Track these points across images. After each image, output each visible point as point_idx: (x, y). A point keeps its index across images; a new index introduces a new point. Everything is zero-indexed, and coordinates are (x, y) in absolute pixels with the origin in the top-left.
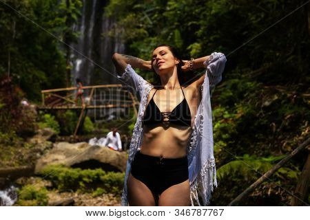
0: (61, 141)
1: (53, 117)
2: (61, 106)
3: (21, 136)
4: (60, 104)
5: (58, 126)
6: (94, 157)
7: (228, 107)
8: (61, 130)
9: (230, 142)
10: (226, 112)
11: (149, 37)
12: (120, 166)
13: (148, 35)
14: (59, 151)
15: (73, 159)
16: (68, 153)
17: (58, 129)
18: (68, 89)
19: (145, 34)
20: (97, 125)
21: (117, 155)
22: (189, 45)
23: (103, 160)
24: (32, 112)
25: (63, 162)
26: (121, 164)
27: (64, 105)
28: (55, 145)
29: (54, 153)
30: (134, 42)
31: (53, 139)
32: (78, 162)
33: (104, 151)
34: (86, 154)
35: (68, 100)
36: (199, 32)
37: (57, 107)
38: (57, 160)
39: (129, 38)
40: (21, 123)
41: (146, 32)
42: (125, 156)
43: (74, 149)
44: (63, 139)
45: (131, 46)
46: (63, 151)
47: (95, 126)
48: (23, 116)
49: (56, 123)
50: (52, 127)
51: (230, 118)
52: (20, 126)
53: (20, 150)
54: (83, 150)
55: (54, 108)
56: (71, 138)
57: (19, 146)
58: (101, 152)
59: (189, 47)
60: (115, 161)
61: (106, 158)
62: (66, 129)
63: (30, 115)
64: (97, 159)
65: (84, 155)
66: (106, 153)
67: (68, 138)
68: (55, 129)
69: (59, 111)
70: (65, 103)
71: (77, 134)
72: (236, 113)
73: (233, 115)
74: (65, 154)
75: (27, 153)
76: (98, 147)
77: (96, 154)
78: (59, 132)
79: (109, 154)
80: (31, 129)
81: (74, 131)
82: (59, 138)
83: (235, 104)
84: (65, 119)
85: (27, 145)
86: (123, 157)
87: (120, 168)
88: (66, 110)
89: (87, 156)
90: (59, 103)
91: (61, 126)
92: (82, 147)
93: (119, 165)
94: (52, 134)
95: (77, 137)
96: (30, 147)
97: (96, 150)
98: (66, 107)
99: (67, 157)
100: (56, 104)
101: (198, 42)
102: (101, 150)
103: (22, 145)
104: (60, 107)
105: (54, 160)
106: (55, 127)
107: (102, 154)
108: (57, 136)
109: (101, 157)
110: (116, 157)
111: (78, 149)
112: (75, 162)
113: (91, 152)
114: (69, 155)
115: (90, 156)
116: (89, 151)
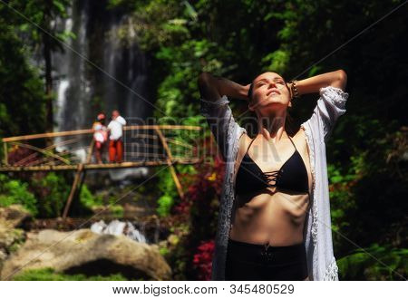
0: (42, 228)
1: (25, 185)
2: (39, 165)
4: (37, 162)
5: (35, 201)
6: (105, 255)
7: (339, 163)
8: (39, 209)
9: (344, 224)
10: (337, 173)
11: (191, 39)
12: (152, 270)
13: (189, 36)
14: (42, 245)
15: (68, 259)
16: (58, 249)
17: (35, 207)
18: (49, 135)
19: (184, 34)
20: (100, 199)
21: (146, 251)
22: (266, 55)
23: (122, 260)
25: (50, 265)
26: (153, 266)
27: (44, 163)
28: (30, 235)
29: (33, 248)
30: (163, 49)
31: (26, 225)
32: (77, 263)
33: (121, 243)
34: (91, 249)
35: (51, 154)
36: (285, 32)
37: (31, 168)
38: (38, 261)
39: (154, 40)
41: (185, 30)
42: (157, 251)
43: (69, 242)
44: (45, 224)
45: (159, 55)
46: (48, 246)
47: (96, 200)
49: (32, 196)
50: (23, 204)
51: (343, 181)
54: (84, 242)
55: (26, 169)
56: (58, 224)
58: (118, 247)
59: (268, 58)
60: (142, 260)
61: (127, 257)
62: (47, 207)
64: (110, 257)
65: (88, 252)
66: (127, 247)
67: (53, 223)
68: (29, 207)
69: (35, 174)
70: (45, 159)
71: (69, 215)
72: (354, 173)
73: (349, 177)
74: (52, 251)
76: (111, 237)
77: (109, 249)
78: (37, 212)
79: (130, 249)
81: (62, 211)
82: (37, 222)
83: (352, 158)
84: (45, 188)
86: (156, 254)
87: (152, 273)
88: (46, 172)
89: (92, 253)
90: (34, 159)
91: (38, 202)
92: (83, 237)
93: (149, 268)
94: (24, 216)
95: (69, 220)
97: (108, 242)
98: (47, 168)
99: (56, 256)
100: (28, 162)
101: (283, 50)
102: (116, 243)
104: (36, 168)
105: (33, 262)
106: (29, 203)
107: (120, 249)
108: (34, 219)
109: (116, 254)
110: (144, 254)
111: (77, 241)
112: (71, 265)
113: (100, 247)
114: (60, 252)
115: (98, 253)
116: (96, 244)
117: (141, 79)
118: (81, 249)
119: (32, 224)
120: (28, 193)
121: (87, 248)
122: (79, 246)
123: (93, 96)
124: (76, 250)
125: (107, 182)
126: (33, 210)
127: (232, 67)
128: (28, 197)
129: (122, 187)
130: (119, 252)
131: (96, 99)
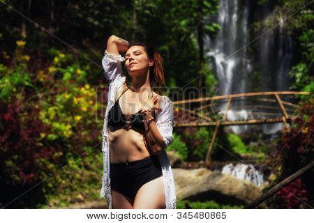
1: (179, 137)
2: (189, 122)
4: (188, 120)
5: (186, 149)
6: (214, 187)
8: (188, 154)
15: (189, 190)
17: (186, 153)
20: (251, 148)
21: (245, 185)
23: (226, 192)
32: (194, 193)
33: (227, 179)
34: (204, 183)
37: (183, 125)
43: (190, 177)
44: (190, 165)
49: (184, 145)
50: (176, 150)
54: (200, 178)
55: (180, 125)
58: (224, 181)
60: (242, 192)
61: (231, 189)
64: (218, 190)
65: (202, 185)
66: (231, 182)
67: (196, 165)
68: (181, 153)
69: (187, 129)
76: (220, 175)
77: (217, 183)
78: (186, 157)
79: (233, 184)
82: (185, 164)
84: (198, 140)
86: (254, 188)
88: (198, 127)
89: (205, 185)
91: (189, 149)
92: (200, 174)
93: (247, 198)
94: (175, 159)
95: (208, 163)
97: (217, 178)
98: (194, 124)
99: (181, 187)
102: (223, 179)
104: (187, 125)
106: (182, 150)
107: (226, 183)
108: (182, 162)
109: (222, 187)
110: (243, 187)
111: (195, 178)
112: (190, 194)
113: (211, 181)
114: (184, 185)
115: (209, 186)
116: (208, 179)
117: (289, 56)
118: (197, 183)
119: (181, 166)
120: (181, 143)
121: (201, 182)
122: (196, 181)
123: (253, 71)
124: (194, 183)
125: (260, 135)
126: (184, 155)
128: (181, 146)
129: (271, 139)
130: (224, 185)
131: (255, 73)
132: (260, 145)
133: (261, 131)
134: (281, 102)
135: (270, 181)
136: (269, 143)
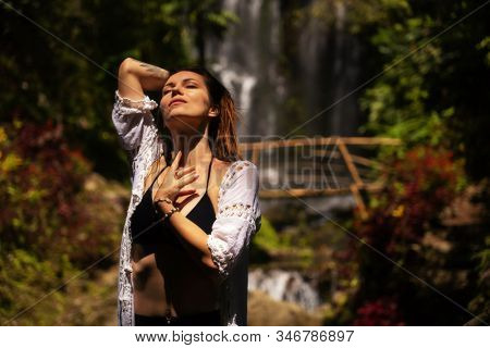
3: (82, 268)
13: (410, 12)
19: (403, 9)
20: (288, 238)
24: (112, 209)
40: (82, 236)
45: (375, 40)
47: (281, 242)
48: (88, 220)
52: (81, 243)
53: (77, 302)
57: (77, 291)
63: (105, 215)
75: (94, 308)
80: (105, 251)
85: (97, 290)
96: (103, 295)
103: (84, 290)
125: (302, 215)
127: (451, 55)
129: (322, 223)
132: (302, 234)
133: (302, 208)
134: (349, 158)
135: (334, 305)
136: (318, 229)
